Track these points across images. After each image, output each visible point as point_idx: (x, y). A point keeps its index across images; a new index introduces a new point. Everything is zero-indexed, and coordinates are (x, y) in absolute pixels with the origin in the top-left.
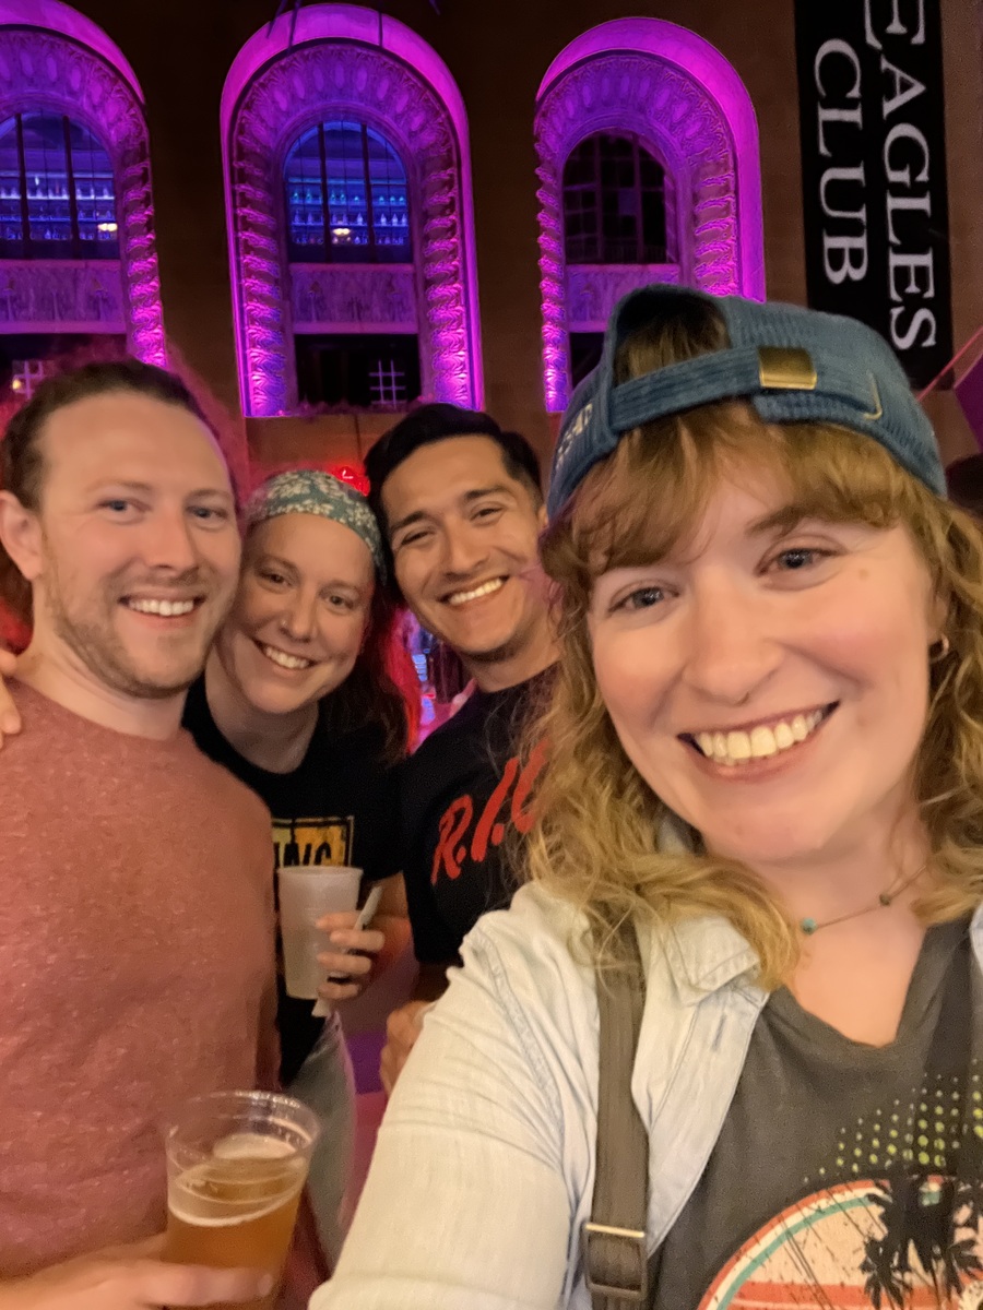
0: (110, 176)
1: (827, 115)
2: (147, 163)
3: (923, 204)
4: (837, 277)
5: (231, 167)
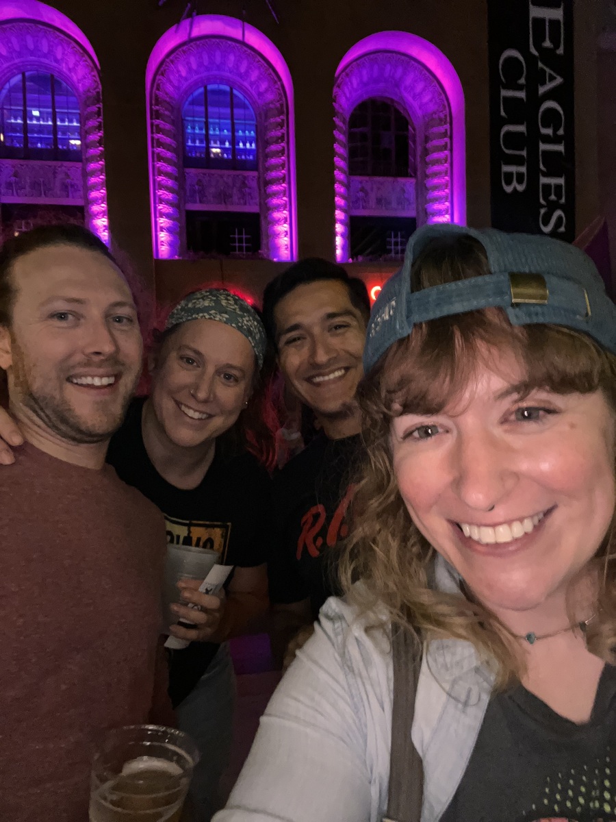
0: (78, 111)
1: (505, 93)
2: (101, 105)
3: (560, 148)
4: (509, 189)
5: (151, 109)
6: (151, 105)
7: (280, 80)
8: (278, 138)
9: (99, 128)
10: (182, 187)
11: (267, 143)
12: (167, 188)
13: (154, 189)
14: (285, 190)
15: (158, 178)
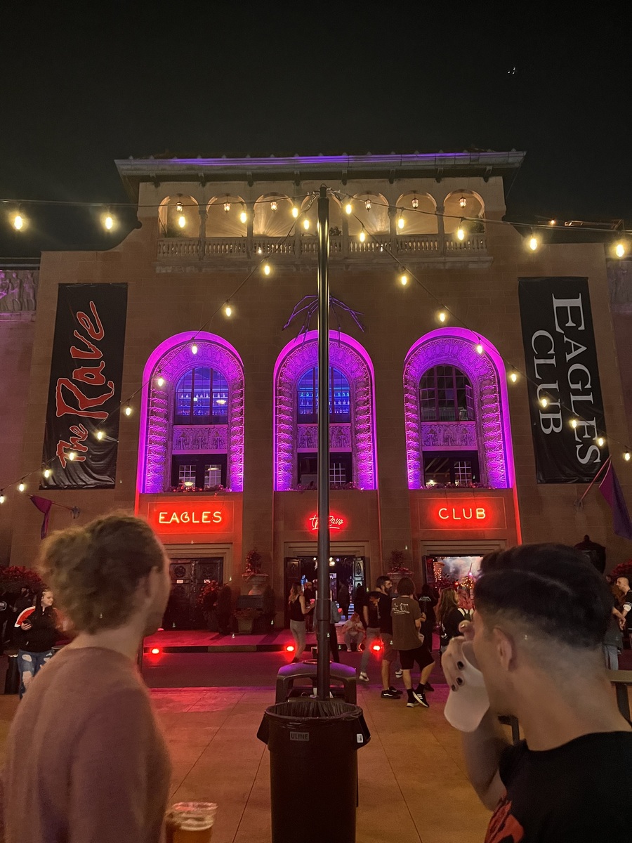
0: (227, 390)
1: (537, 361)
3: (590, 398)
4: (547, 431)
5: (276, 390)
6: (276, 387)
7: (366, 363)
8: (365, 402)
10: (296, 438)
11: (357, 405)
12: (285, 440)
13: (276, 442)
14: (370, 438)
15: (279, 434)
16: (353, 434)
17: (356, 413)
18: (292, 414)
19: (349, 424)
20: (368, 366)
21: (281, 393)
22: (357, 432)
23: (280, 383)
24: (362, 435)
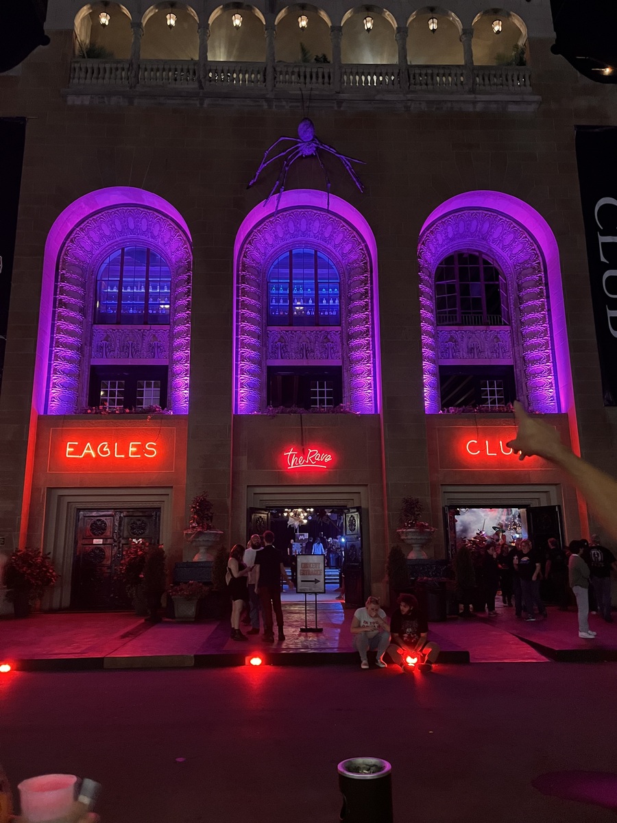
1: (603, 239)
2: (191, 273)
5: (238, 275)
6: (238, 271)
7: (364, 241)
8: (362, 295)
9: (188, 294)
10: (264, 345)
11: (350, 299)
12: (249, 346)
13: (237, 348)
14: (368, 344)
15: (241, 337)
16: (345, 341)
17: (350, 312)
18: (259, 311)
19: (339, 328)
20: (366, 246)
21: (244, 279)
22: (351, 337)
23: (243, 266)
24: (358, 341)
